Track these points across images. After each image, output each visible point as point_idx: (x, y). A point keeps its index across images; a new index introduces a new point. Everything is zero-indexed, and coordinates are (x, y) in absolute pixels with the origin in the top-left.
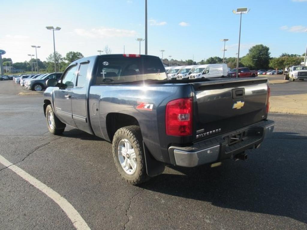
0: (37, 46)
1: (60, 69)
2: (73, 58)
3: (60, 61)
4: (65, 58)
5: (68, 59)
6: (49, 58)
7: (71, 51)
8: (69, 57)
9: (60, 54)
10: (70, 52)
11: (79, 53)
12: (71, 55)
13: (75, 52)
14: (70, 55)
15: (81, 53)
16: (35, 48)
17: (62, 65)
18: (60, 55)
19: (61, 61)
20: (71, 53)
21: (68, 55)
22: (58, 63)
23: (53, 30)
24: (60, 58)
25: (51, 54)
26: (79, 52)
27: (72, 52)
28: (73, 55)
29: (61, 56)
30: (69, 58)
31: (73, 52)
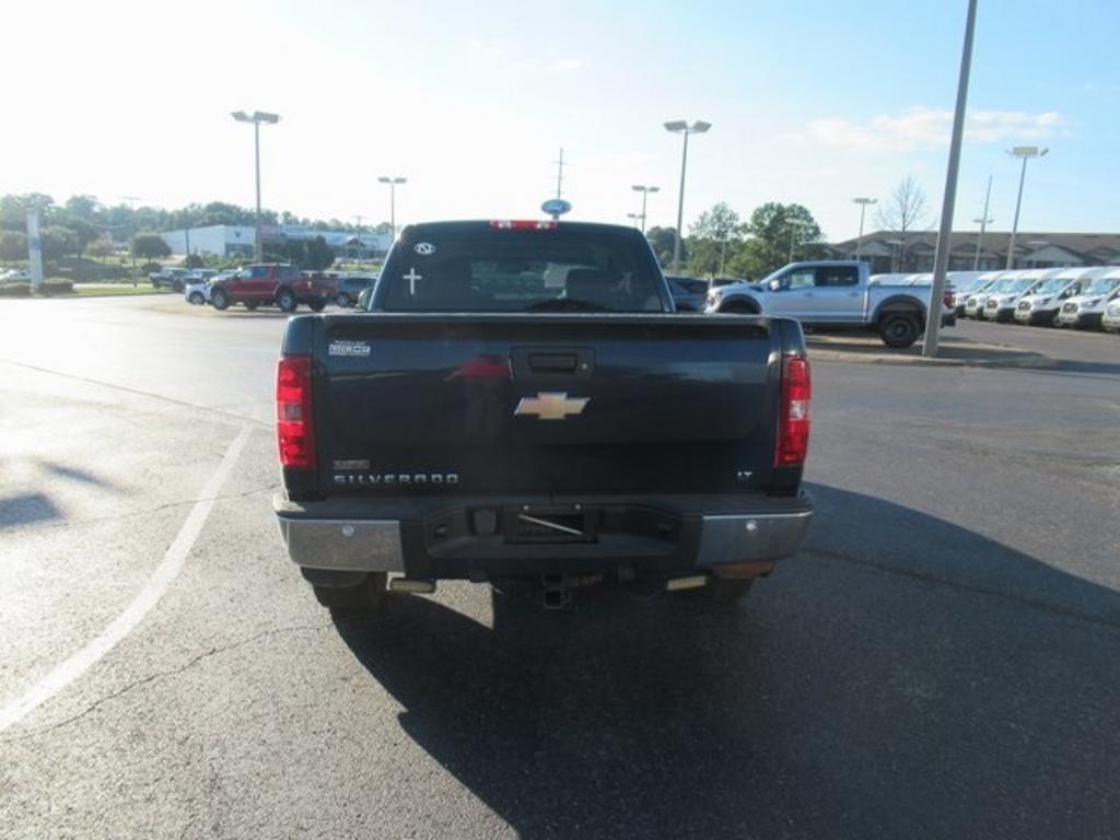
0: (648, 186)
1: (725, 263)
2: (776, 226)
3: (731, 235)
4: (745, 226)
5: (757, 227)
6: (697, 224)
7: (769, 202)
8: (760, 220)
9: (735, 211)
10: (766, 206)
11: (800, 208)
12: (769, 215)
13: (786, 205)
14: (766, 215)
15: (807, 206)
16: (643, 193)
17: (732, 247)
18: (733, 217)
19: (735, 236)
20: (769, 207)
21: (758, 216)
22: (721, 243)
23: (686, 134)
24: (732, 225)
25: (705, 214)
26: (799, 204)
27: (772, 204)
28: (775, 217)
29: (738, 220)
30: (761, 225)
31: (775, 206)
